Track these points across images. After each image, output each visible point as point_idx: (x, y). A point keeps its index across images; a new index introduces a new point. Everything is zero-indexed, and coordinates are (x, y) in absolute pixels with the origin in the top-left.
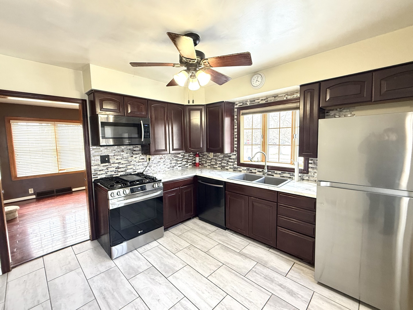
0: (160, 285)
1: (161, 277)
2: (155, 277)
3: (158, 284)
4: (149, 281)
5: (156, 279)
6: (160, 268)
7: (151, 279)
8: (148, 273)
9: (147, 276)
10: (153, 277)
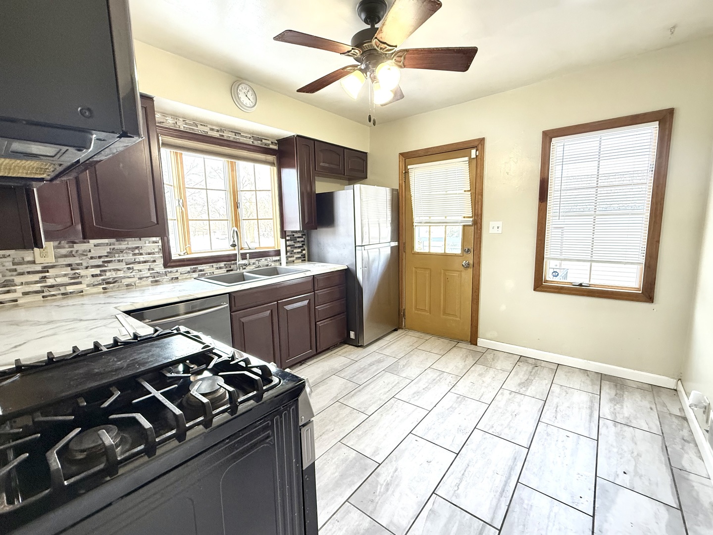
0: (398, 470)
1: (378, 475)
2: (382, 485)
3: (396, 473)
4: (393, 492)
5: (384, 481)
6: (352, 483)
7: (387, 490)
8: (372, 501)
9: (379, 502)
10: (380, 489)
